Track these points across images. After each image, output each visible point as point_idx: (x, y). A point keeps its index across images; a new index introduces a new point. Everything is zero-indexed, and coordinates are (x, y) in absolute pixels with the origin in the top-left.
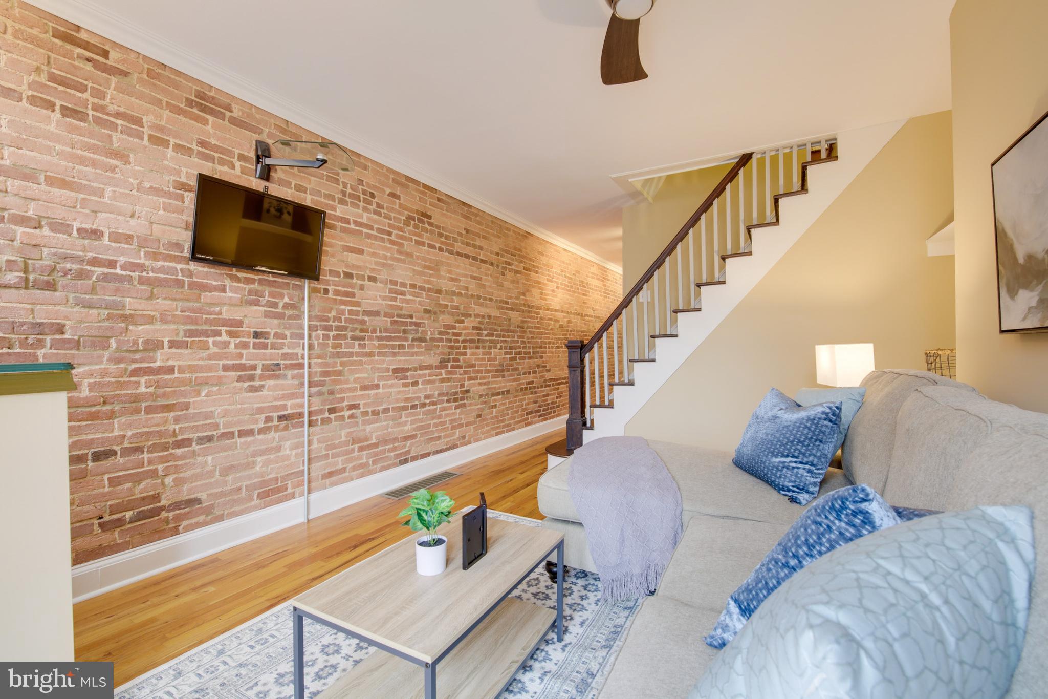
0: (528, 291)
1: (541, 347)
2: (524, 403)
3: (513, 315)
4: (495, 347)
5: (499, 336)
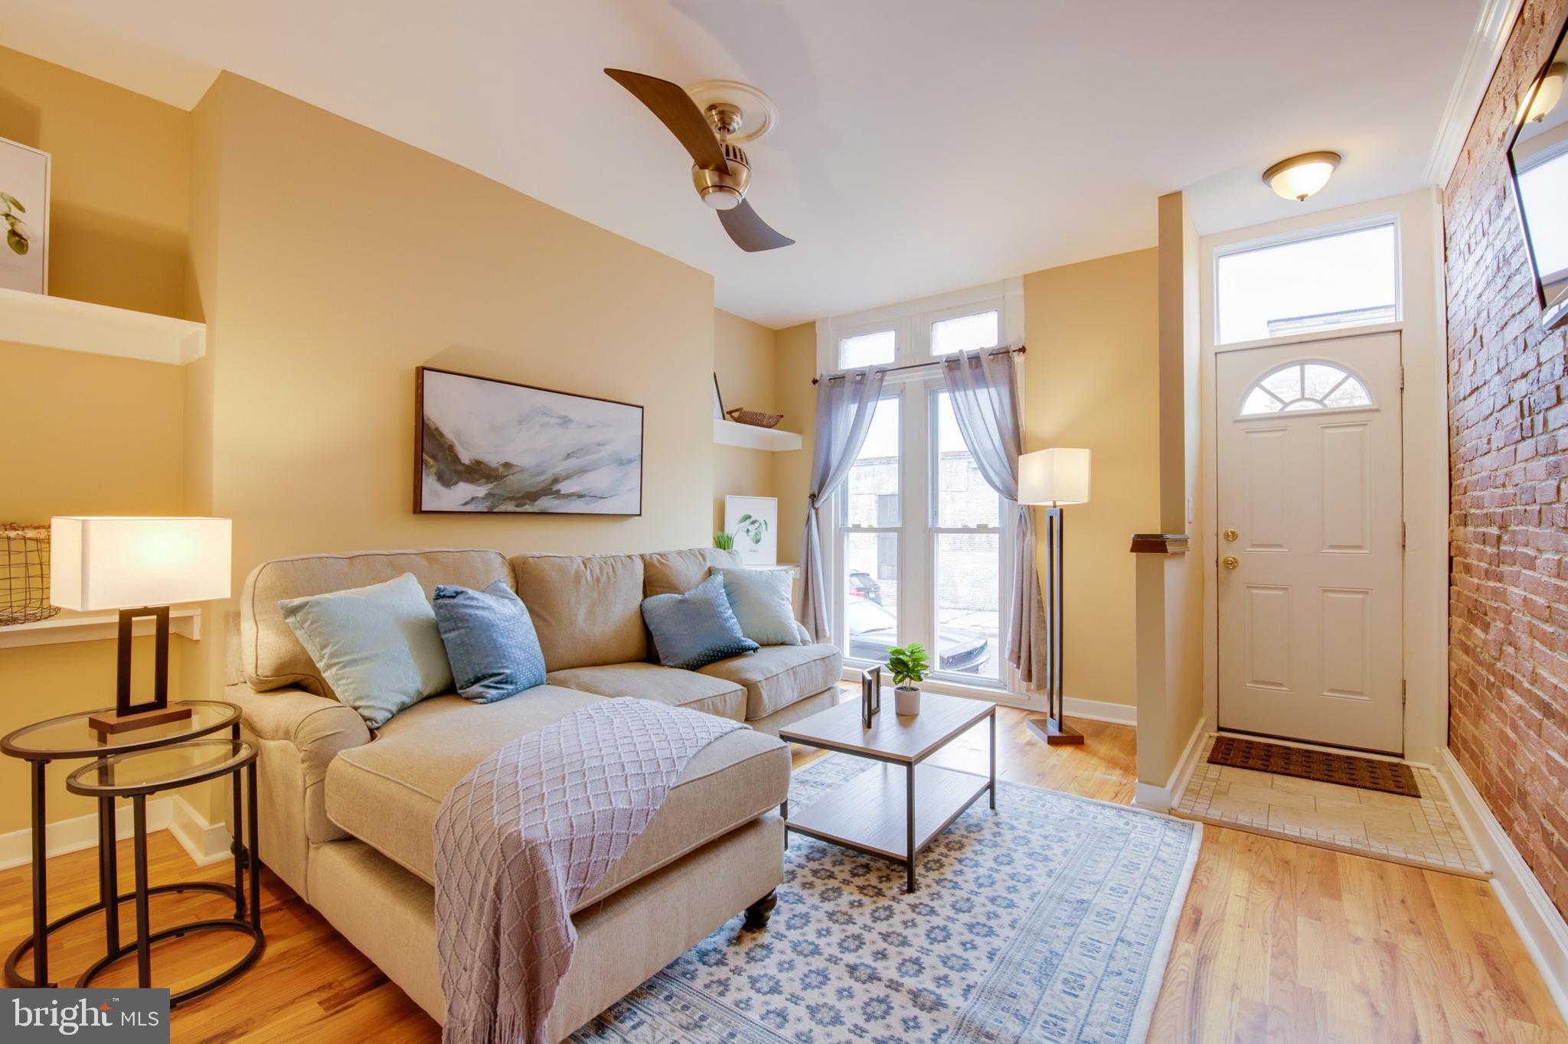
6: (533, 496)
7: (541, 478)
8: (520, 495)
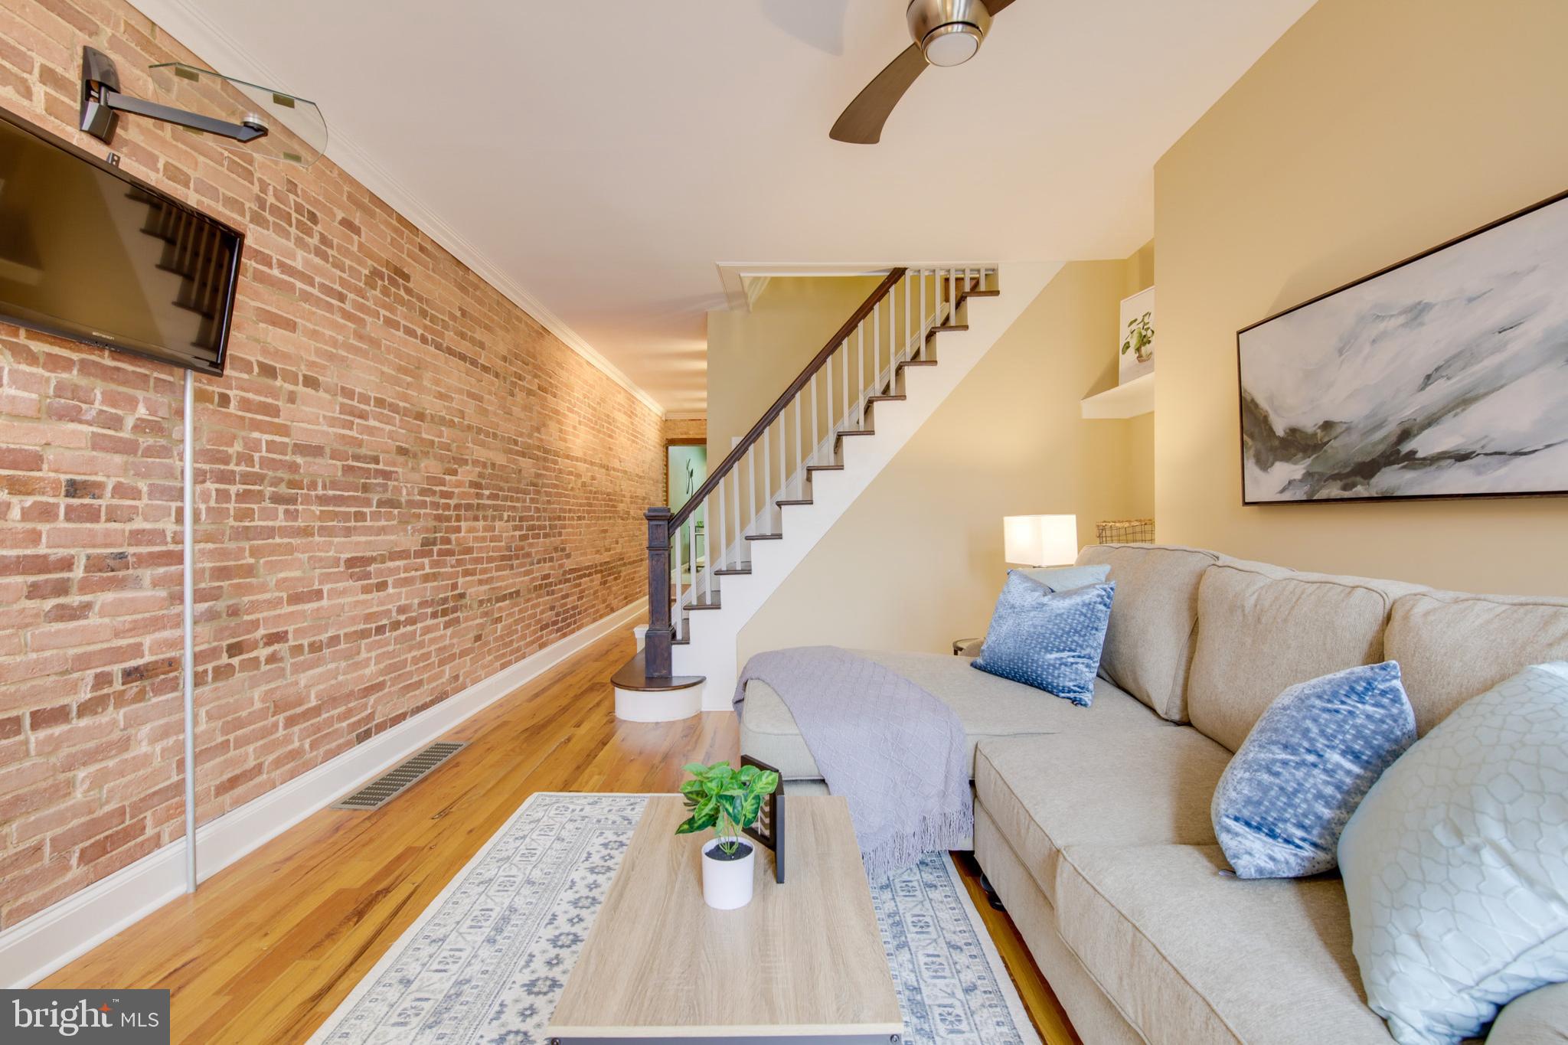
0: (544, 425)
2: (538, 610)
3: (525, 463)
4: (501, 519)
6: (1368, 469)
7: (1379, 435)
8: (1348, 470)
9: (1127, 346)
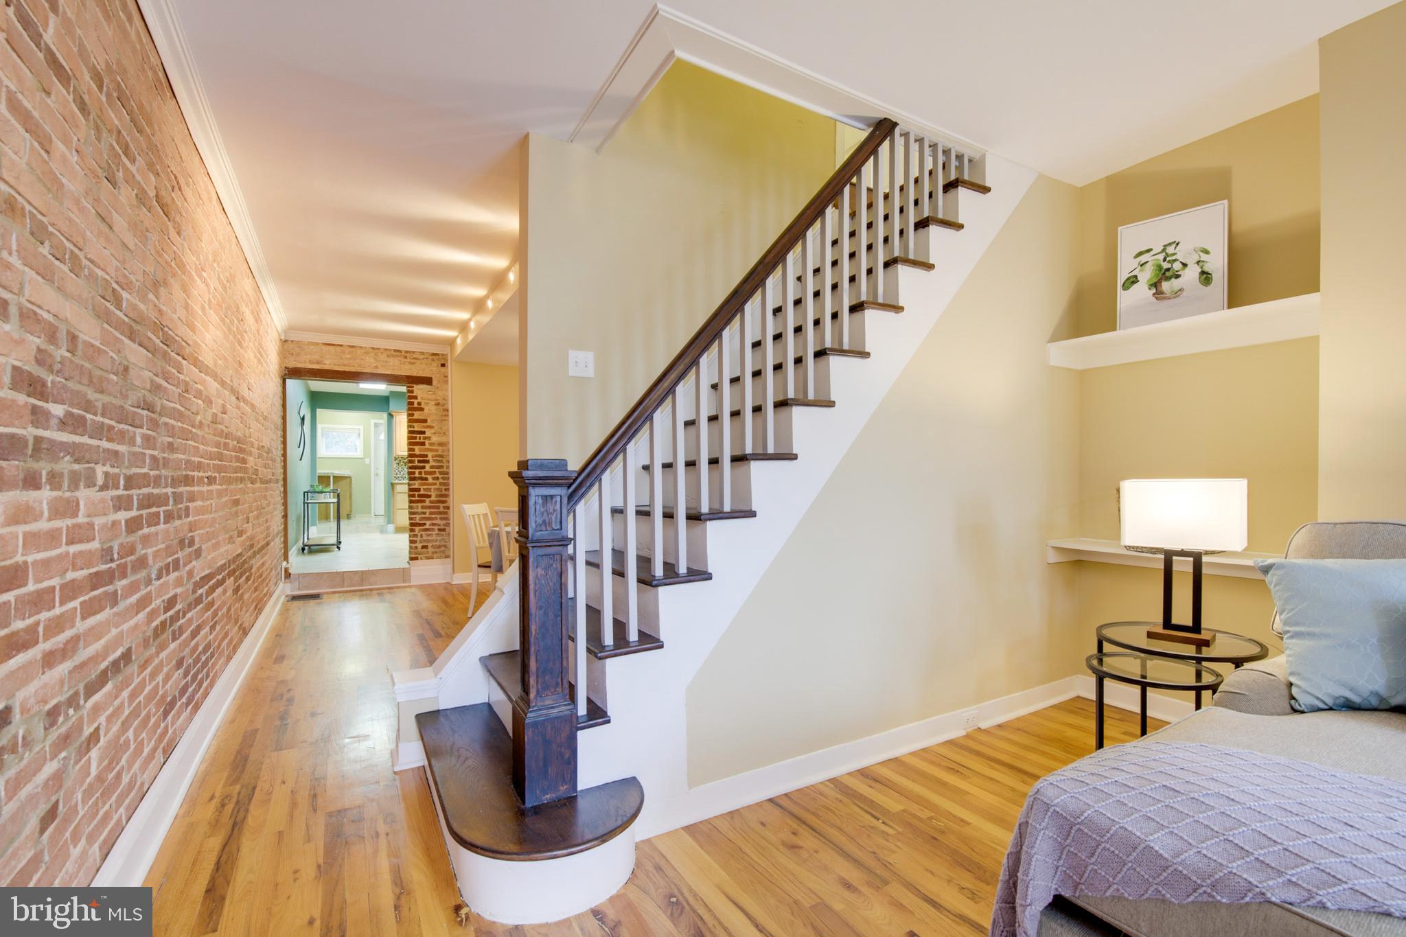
0: (165, 283)
1: (188, 481)
2: (160, 678)
3: (135, 354)
4: (91, 483)
5: (100, 431)
9: (1133, 280)
